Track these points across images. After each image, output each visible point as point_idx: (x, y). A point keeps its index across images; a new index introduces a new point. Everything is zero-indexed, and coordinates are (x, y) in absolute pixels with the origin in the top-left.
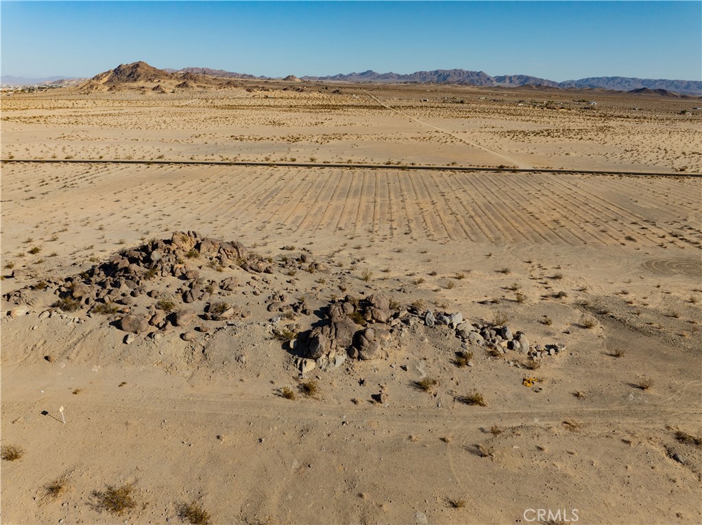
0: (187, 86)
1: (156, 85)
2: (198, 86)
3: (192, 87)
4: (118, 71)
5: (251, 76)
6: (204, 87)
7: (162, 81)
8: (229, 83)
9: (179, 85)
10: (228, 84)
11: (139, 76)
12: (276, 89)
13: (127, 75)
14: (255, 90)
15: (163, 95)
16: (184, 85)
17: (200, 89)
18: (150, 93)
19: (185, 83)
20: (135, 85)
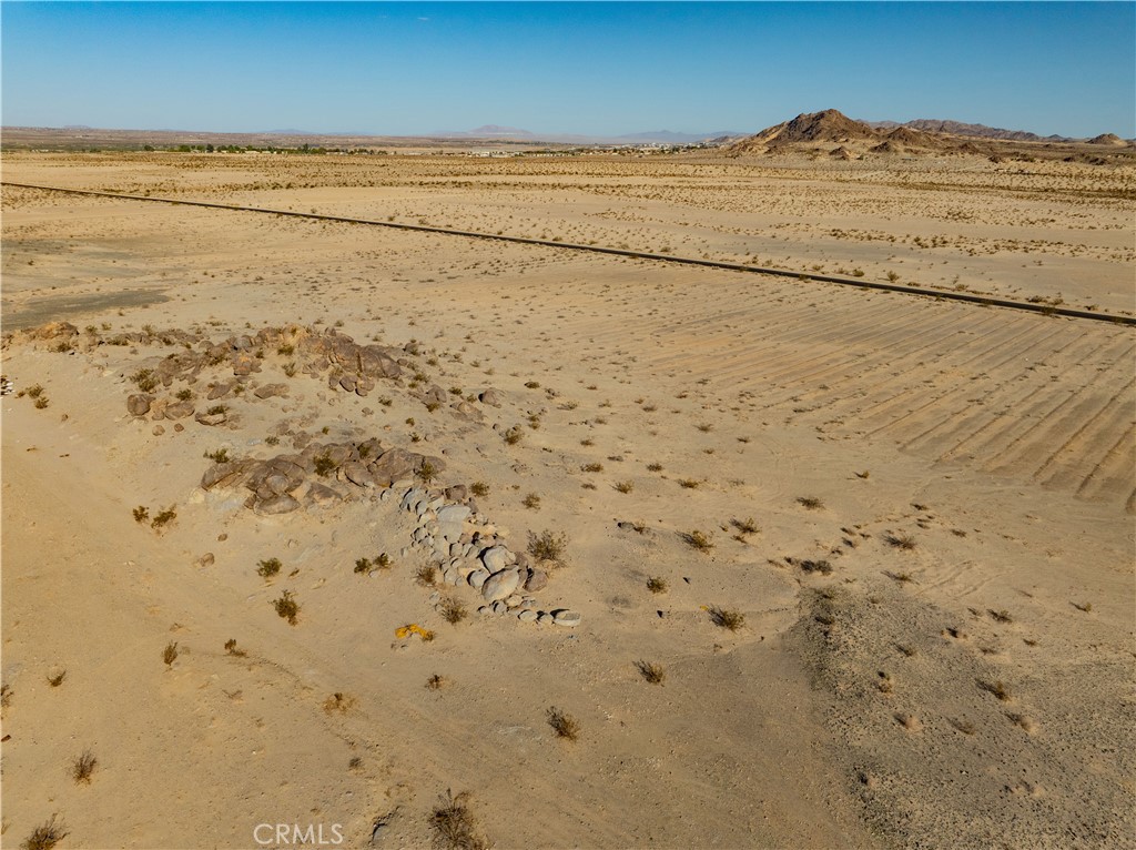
0: (888, 150)
1: (837, 146)
2: (906, 151)
3: (895, 151)
4: (793, 124)
5: (1030, 136)
6: (916, 153)
7: (852, 140)
8: (965, 147)
9: (876, 148)
10: (962, 147)
11: (820, 132)
12: (1051, 159)
13: (804, 129)
14: (1008, 159)
15: (842, 163)
16: (884, 148)
17: (908, 155)
18: (823, 159)
19: (885, 144)
20: (808, 145)
